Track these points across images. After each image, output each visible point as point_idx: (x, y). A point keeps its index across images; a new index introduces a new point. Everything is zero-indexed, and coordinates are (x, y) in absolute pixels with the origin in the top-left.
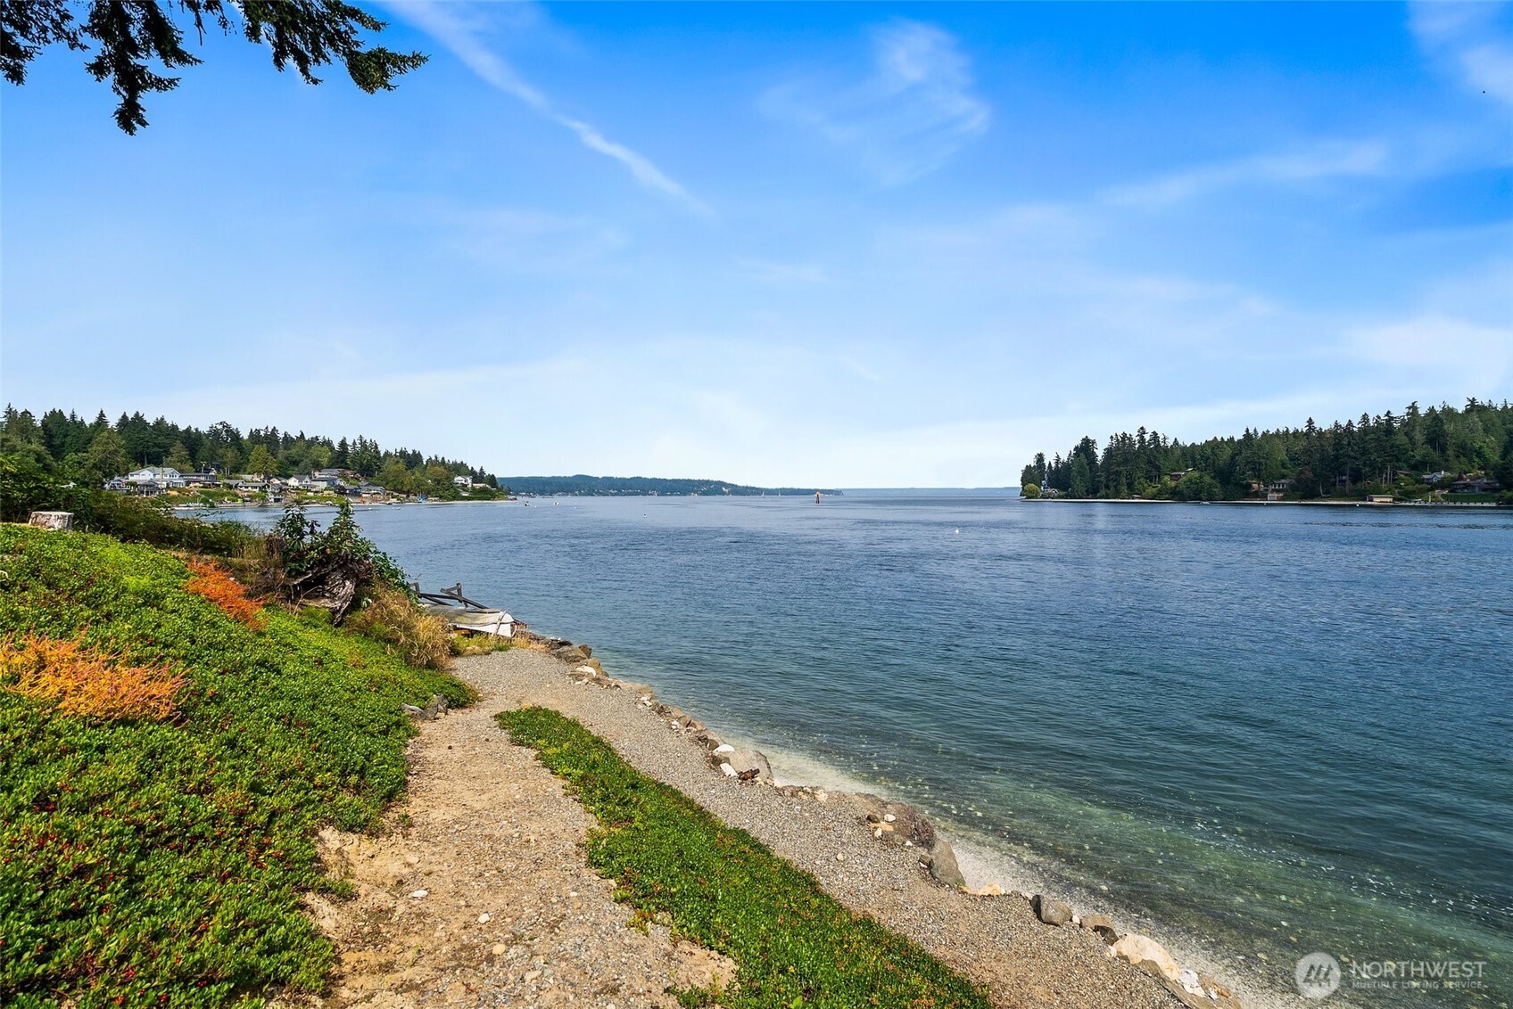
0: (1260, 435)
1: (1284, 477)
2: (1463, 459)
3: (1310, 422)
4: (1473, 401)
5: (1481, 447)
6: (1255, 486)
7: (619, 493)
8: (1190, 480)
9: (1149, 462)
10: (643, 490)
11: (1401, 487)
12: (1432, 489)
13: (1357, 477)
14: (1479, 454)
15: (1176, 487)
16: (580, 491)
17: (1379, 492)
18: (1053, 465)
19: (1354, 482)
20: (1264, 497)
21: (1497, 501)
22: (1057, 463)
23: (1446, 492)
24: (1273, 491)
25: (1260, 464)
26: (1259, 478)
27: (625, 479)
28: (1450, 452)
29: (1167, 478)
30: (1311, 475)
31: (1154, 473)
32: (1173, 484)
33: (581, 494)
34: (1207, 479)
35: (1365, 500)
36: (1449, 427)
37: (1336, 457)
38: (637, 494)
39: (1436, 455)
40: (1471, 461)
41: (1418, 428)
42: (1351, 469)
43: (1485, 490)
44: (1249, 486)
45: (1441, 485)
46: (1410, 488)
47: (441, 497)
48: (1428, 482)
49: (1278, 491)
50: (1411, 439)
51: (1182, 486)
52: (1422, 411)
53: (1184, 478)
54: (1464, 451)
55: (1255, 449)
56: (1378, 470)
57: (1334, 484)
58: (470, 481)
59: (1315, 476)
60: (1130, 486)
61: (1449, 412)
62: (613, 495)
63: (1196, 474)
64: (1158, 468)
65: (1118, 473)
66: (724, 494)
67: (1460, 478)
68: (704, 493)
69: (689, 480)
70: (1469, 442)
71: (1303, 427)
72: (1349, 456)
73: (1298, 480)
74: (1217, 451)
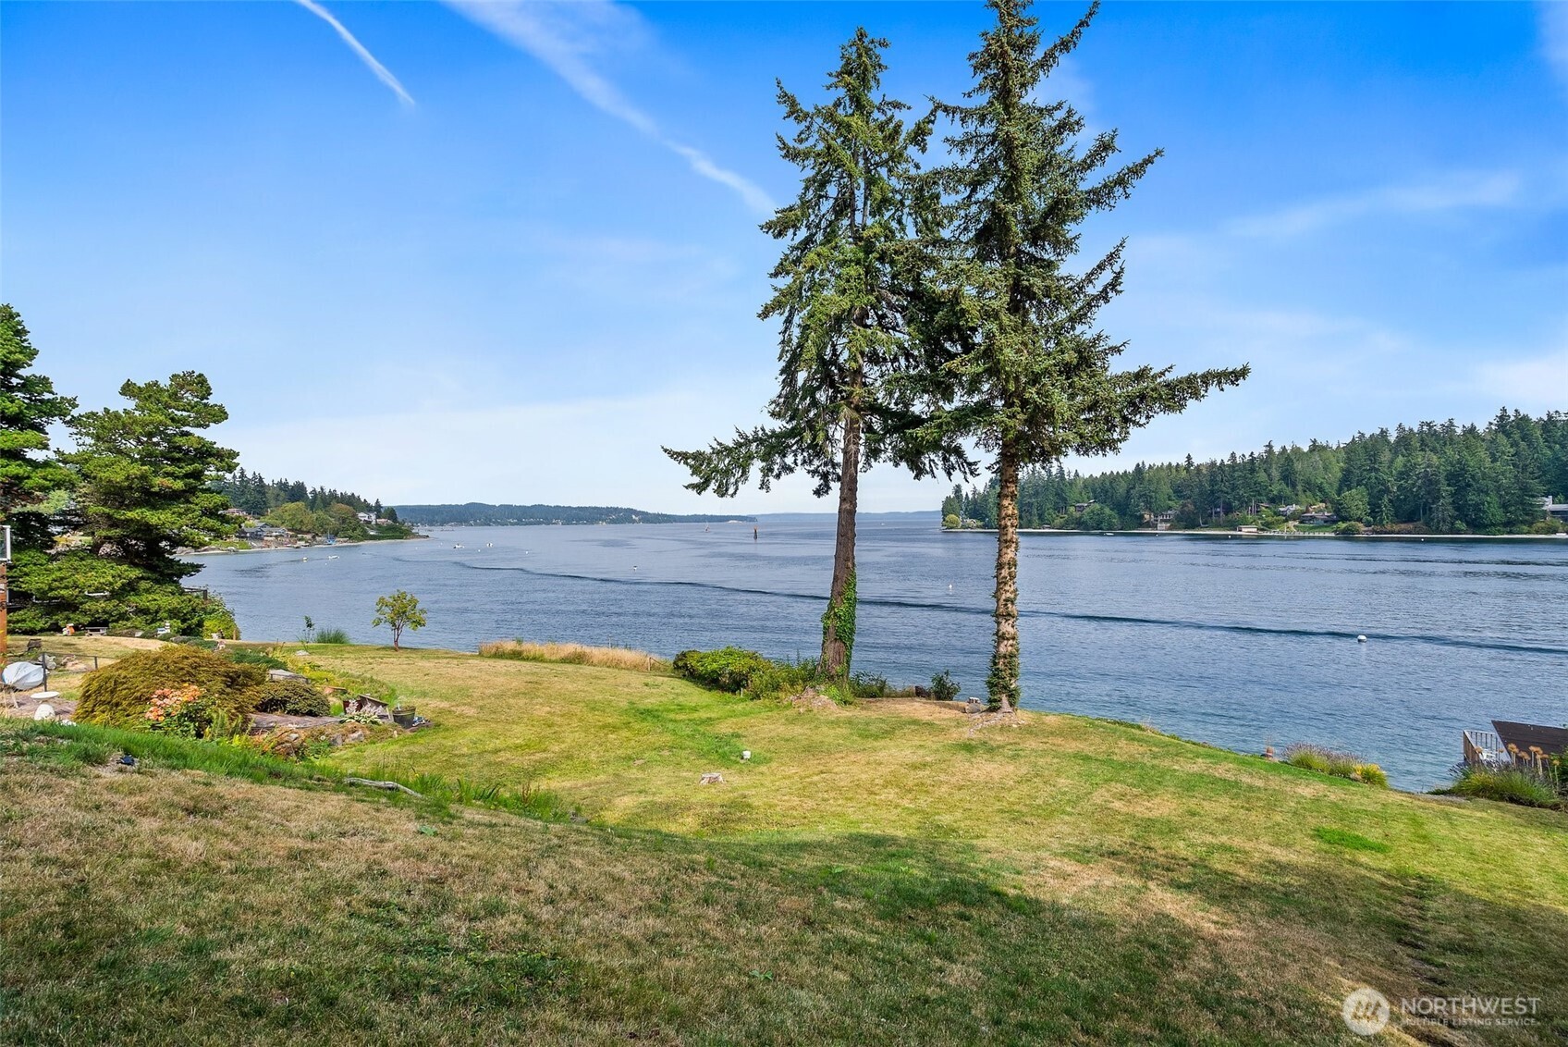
0: (1147, 467)
1: (1170, 508)
2: (1308, 493)
3: (1189, 457)
4: (1315, 441)
5: (1322, 483)
6: (1147, 516)
7: (520, 523)
8: (1092, 512)
9: (1057, 494)
10: (546, 519)
11: (1262, 519)
12: (1286, 521)
13: (1229, 509)
14: (1321, 489)
15: (1081, 518)
16: (475, 521)
17: (1246, 523)
18: (970, 496)
19: (1226, 514)
20: (1155, 527)
21: (1335, 532)
22: (974, 494)
23: (1297, 523)
24: (1162, 521)
25: (1151, 497)
26: (1151, 510)
27: (525, 507)
28: (1299, 488)
29: (1072, 509)
30: (1191, 507)
31: (1062, 504)
32: (1078, 515)
33: (476, 524)
34: (1107, 511)
35: (1235, 530)
36: (1298, 466)
37: (1212, 492)
38: (540, 523)
39: (1288, 491)
40: (1314, 495)
41: (1274, 466)
42: (1224, 502)
43: (1326, 522)
44: (1142, 517)
45: (1293, 517)
46: (1270, 519)
47: (350, 537)
48: (1283, 514)
49: (1166, 521)
50: (1269, 475)
51: (1086, 518)
52: (1277, 449)
53: (1088, 510)
54: (1310, 487)
55: (1146, 483)
56: (1244, 503)
57: (1211, 515)
58: (373, 517)
59: (1196, 508)
60: (1041, 516)
61: (1296, 450)
62: (512, 524)
63: (1098, 506)
64: (1065, 500)
65: (1030, 505)
66: (634, 521)
67: (1307, 511)
68: (613, 522)
69: (596, 508)
70: (1313, 479)
71: (1183, 462)
72: (1222, 491)
73: (1182, 512)
74: (1114, 485)
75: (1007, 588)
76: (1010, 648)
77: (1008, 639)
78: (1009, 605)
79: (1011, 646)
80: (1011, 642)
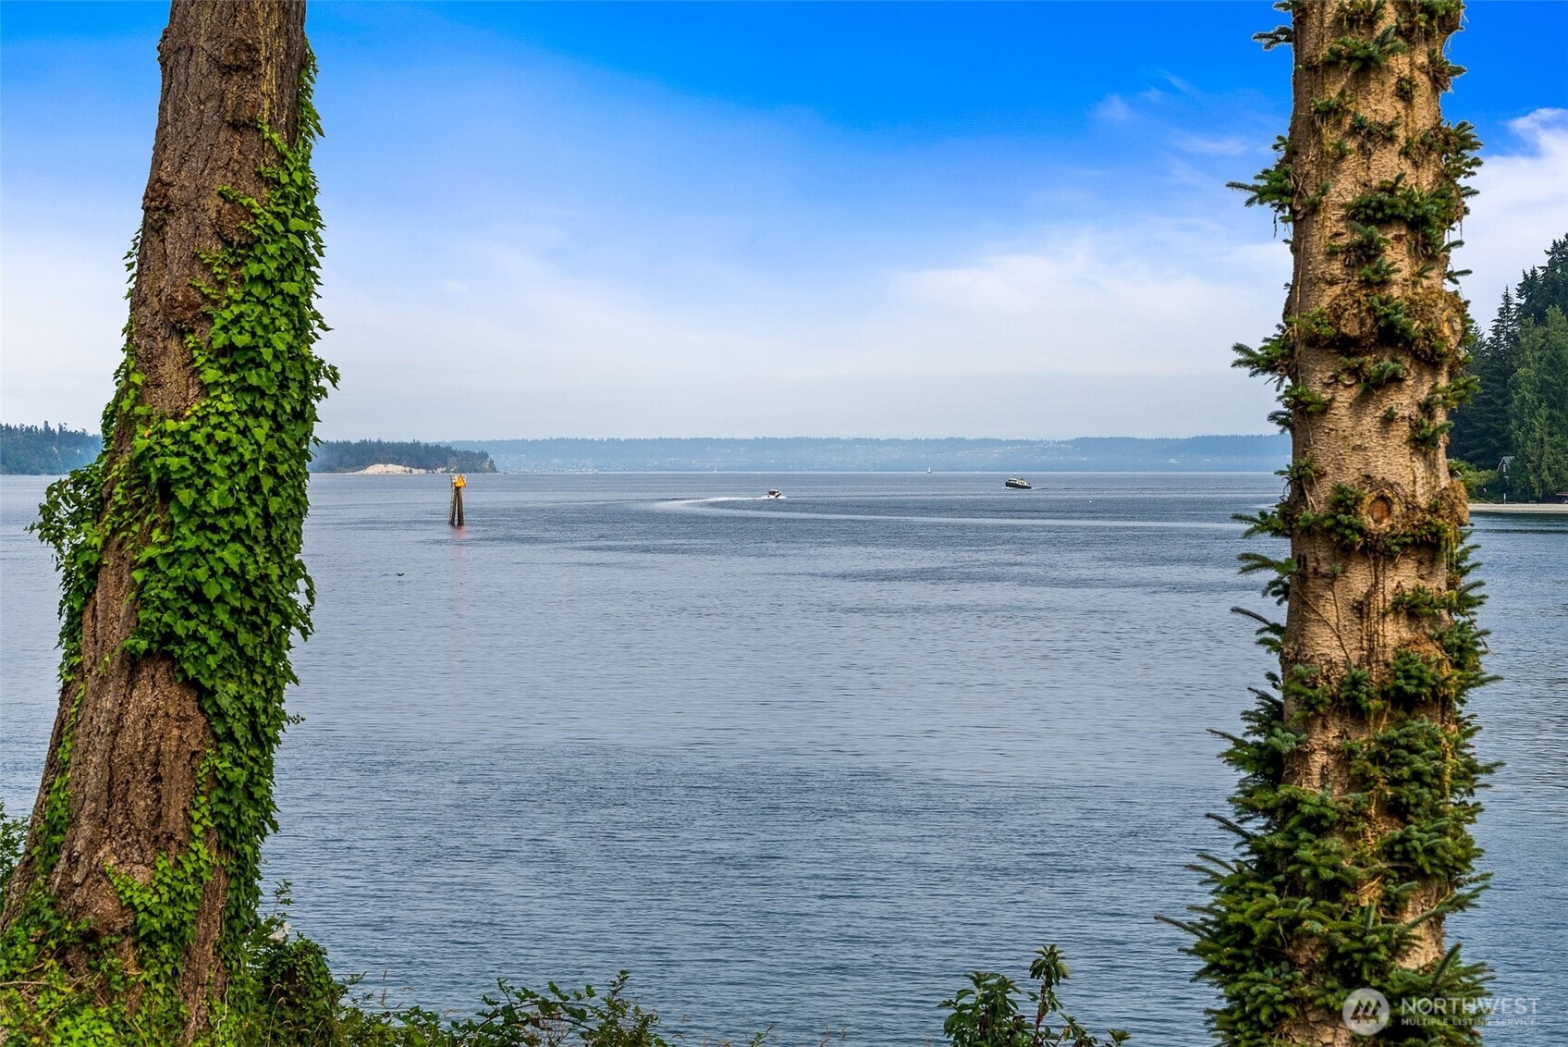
75: (1379, 106)
76: (1393, 633)
77: (1378, 553)
78: (1397, 257)
79: (1410, 609)
80: (1404, 577)
